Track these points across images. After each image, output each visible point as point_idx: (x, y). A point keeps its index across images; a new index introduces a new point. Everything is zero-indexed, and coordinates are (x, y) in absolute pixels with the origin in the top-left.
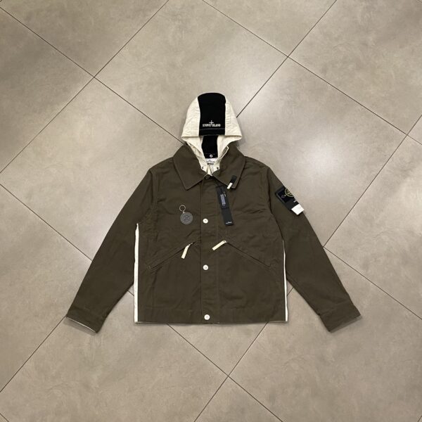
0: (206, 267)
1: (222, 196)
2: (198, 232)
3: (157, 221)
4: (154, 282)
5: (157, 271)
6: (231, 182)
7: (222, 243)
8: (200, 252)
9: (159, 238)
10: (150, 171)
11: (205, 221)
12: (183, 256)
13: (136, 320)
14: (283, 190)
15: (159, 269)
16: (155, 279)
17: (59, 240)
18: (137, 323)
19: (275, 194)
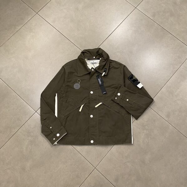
0: (92, 116)
1: (99, 79)
2: (88, 98)
3: (67, 92)
5: (67, 118)
6: (104, 72)
7: (100, 104)
8: (89, 108)
9: (68, 101)
10: (63, 67)
11: (92, 92)
12: (80, 110)
14: (132, 76)
15: (68, 117)
16: (66, 122)
17: (14, 95)
19: (128, 78)
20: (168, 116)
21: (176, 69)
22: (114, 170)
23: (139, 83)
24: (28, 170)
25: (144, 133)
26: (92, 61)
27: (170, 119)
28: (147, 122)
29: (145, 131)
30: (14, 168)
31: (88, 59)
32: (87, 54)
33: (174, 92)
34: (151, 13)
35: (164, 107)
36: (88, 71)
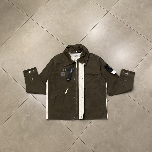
3: (55, 79)
4: (54, 103)
6: (84, 63)
9: (56, 86)
10: (52, 59)
12: (66, 93)
13: (47, 118)
14: (107, 66)
15: (56, 98)
18: (47, 120)
19: (104, 67)
20: (135, 96)
23: (113, 70)
24: (26, 140)
25: (116, 110)
26: (75, 54)
27: (137, 98)
28: (118, 101)
29: (117, 108)
30: (14, 138)
31: (72, 53)
32: (71, 49)
36: (71, 62)
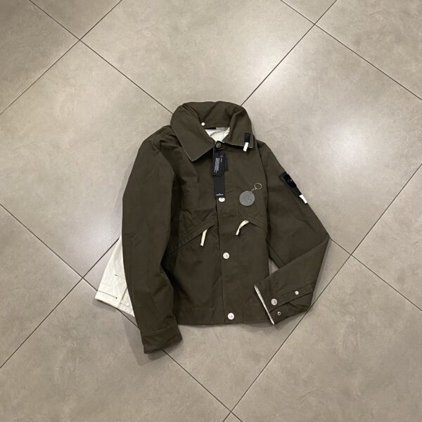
0: (226, 256)
7: (244, 223)
11: (221, 199)
12: (202, 244)
20: (401, 280)
21: (415, 168)
22: (277, 415)
25: (345, 322)
27: (405, 286)
28: (351, 294)
29: (348, 319)
30: (31, 419)
33: (413, 221)
34: (350, 37)
35: (391, 258)
